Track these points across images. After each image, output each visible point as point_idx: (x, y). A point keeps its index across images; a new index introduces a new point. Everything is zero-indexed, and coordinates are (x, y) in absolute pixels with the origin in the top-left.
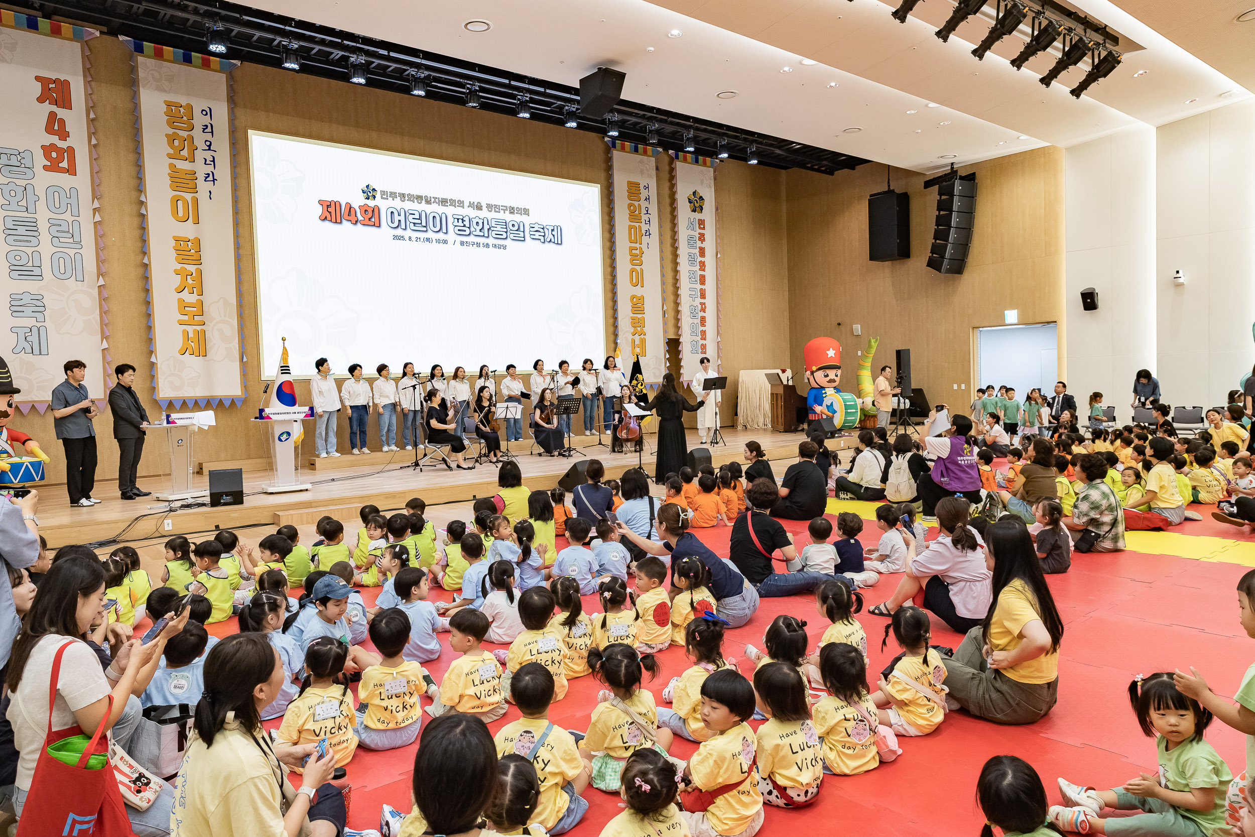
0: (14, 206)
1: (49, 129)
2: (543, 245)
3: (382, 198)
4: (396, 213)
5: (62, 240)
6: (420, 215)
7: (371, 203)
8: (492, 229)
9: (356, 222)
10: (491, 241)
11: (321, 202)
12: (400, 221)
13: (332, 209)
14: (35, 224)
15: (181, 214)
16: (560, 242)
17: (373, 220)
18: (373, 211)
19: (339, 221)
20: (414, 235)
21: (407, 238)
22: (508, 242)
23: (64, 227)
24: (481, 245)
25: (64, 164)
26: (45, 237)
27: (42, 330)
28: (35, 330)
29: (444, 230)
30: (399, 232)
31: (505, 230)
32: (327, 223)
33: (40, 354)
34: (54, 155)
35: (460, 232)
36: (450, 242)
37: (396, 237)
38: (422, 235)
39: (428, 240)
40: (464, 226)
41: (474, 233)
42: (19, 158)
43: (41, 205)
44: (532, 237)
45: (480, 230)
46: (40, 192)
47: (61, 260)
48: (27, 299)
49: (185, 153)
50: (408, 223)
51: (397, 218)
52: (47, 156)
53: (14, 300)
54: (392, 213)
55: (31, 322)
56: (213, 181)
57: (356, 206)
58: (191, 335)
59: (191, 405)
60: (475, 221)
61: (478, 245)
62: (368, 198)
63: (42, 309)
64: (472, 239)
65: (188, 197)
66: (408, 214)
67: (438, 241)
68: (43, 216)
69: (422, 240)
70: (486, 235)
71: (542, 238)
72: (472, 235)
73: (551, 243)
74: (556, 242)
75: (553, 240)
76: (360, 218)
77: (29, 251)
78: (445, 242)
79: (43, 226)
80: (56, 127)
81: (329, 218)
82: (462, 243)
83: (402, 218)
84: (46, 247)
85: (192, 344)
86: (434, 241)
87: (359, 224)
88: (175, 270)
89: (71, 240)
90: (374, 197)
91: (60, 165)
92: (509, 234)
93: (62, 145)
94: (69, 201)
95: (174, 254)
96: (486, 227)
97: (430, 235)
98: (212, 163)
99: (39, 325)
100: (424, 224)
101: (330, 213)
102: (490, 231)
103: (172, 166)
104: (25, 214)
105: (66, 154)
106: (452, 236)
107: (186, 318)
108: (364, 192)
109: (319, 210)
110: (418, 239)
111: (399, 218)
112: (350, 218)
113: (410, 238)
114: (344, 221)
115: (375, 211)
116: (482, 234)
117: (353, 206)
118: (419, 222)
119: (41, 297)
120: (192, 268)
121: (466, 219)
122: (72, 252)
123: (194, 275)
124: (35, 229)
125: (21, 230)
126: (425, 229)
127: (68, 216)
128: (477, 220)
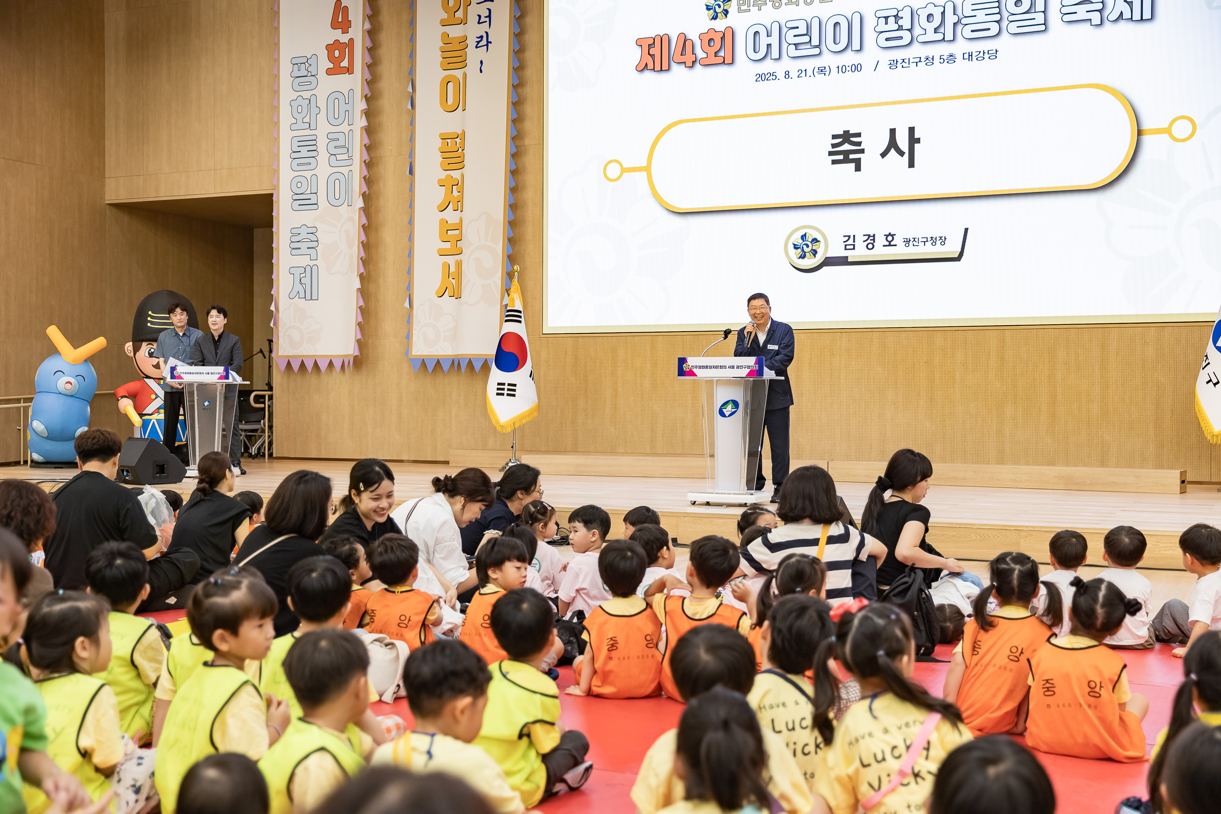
0: (300, 125)
1: (335, 25)
2: (1099, 31)
3: (740, 11)
4: (763, 33)
5: (339, 157)
6: (809, 27)
7: (720, 25)
8: (964, 21)
9: (694, 62)
10: (961, 47)
11: (639, 43)
12: (769, 46)
13: (656, 51)
14: (314, 143)
15: (450, 101)
16: (1147, 15)
17: (722, 54)
18: (723, 38)
19: (665, 67)
20: (794, 67)
21: (781, 75)
22: (1004, 43)
23: (341, 143)
24: (937, 60)
25: (345, 63)
26: (323, 156)
27: (315, 268)
28: (308, 269)
29: (856, 45)
30: (768, 66)
31: (998, 17)
32: (647, 74)
33: (311, 299)
34: (337, 53)
35: (892, 42)
36: (868, 67)
37: (761, 77)
38: (809, 64)
39: (822, 70)
40: (900, 28)
41: (921, 39)
42: (307, 65)
43: (322, 117)
44: (1067, 18)
45: (936, 30)
46: (322, 104)
47: (337, 181)
48: (304, 231)
49: (459, 14)
50: (785, 45)
51: (764, 40)
52: (331, 57)
53: (294, 235)
54: (756, 33)
55: (304, 261)
56: (487, 45)
57: (694, 36)
58: (452, 269)
59: (446, 367)
60: (923, 14)
61: (929, 60)
62: (715, 18)
63: (314, 244)
64: (918, 50)
65: (459, 74)
66: (784, 30)
67: (842, 69)
68: (323, 129)
69: (809, 73)
70: (950, 36)
71: (1096, 18)
72: (916, 44)
73: (1122, 23)
74: (1136, 16)
75: (1127, 15)
76: (700, 54)
77: (308, 174)
78: (857, 68)
79: (322, 142)
80: (340, 20)
81: (650, 66)
82: (893, 64)
83: (774, 40)
84: (323, 169)
85: (453, 281)
86: (834, 70)
87: (698, 66)
88: (439, 181)
89: (346, 157)
90: (726, 12)
91: (342, 65)
92: (1005, 23)
93: (344, 39)
94: (347, 107)
95: (439, 157)
96: (950, 19)
97: (827, 60)
98: (487, 19)
99: (312, 263)
100: (815, 42)
101: (653, 56)
102: (959, 27)
103: (445, 35)
104: (308, 132)
105: (347, 50)
106: (872, 53)
107: (447, 245)
108: (708, 8)
109: (635, 55)
110: (802, 72)
111: (769, 40)
112: (682, 59)
113: (787, 74)
114: (674, 65)
115: (727, 38)
116: (939, 36)
117: (689, 37)
118: (807, 39)
119: (314, 230)
120: (456, 174)
121: (906, 15)
122: (345, 170)
123: (459, 184)
124: (314, 148)
125: (304, 152)
126: (817, 51)
127: (345, 128)
128: (930, 9)
